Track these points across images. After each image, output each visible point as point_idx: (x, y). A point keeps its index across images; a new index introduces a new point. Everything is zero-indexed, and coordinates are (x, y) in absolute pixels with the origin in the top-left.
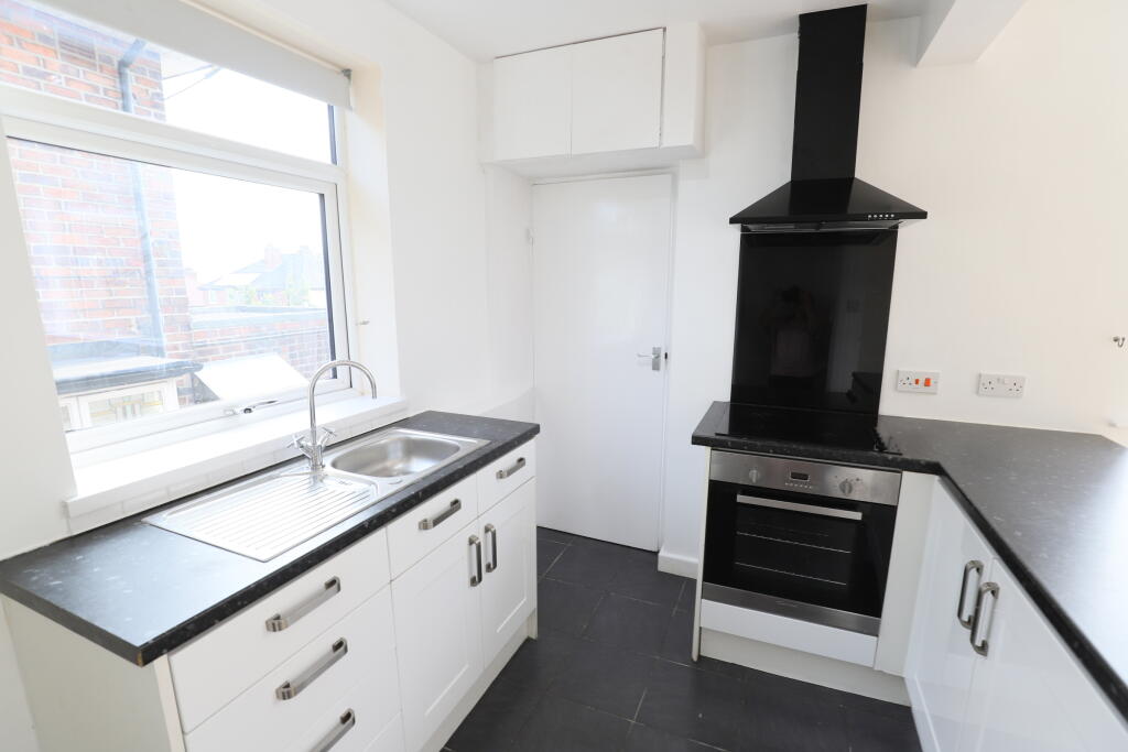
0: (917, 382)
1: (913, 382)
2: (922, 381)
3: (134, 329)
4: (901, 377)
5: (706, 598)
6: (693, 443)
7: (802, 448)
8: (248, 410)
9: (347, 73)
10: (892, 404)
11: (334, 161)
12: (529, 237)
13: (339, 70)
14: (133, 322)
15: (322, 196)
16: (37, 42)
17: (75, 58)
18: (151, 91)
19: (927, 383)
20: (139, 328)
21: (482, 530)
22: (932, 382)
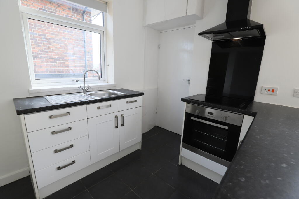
0: (269, 91)
1: (268, 91)
2: (271, 90)
3: (82, 72)
4: (263, 89)
5: (183, 147)
6: (182, 101)
7: (212, 104)
8: (77, 81)
9: (107, 3)
10: (259, 98)
11: (103, 26)
12: (159, 47)
13: (105, 3)
14: (82, 70)
15: (100, 34)
16: (68, 10)
17: (75, 13)
18: (89, 19)
19: (273, 91)
20: (83, 71)
21: (120, 115)
22: (275, 91)
